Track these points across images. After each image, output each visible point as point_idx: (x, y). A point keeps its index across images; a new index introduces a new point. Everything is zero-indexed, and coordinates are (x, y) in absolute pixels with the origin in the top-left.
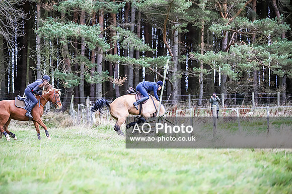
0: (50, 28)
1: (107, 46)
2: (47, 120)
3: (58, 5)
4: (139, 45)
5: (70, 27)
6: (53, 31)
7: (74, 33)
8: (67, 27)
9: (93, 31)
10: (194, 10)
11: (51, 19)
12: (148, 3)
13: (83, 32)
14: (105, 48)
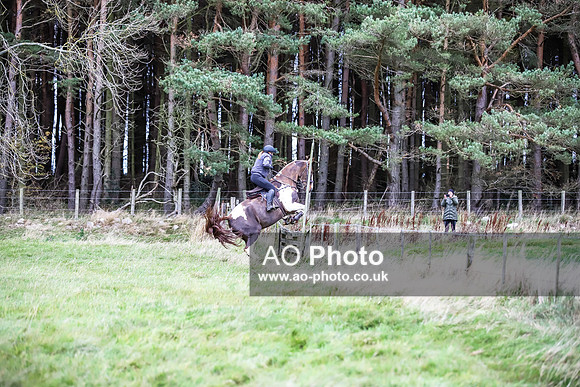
0: (182, 79)
1: (278, 107)
2: (176, 227)
3: (198, 40)
4: (331, 107)
5: (215, 77)
6: (188, 83)
7: (220, 87)
8: (209, 77)
9: (252, 84)
10: (424, 52)
11: (187, 62)
12: (347, 39)
13: (235, 85)
14: (274, 112)
